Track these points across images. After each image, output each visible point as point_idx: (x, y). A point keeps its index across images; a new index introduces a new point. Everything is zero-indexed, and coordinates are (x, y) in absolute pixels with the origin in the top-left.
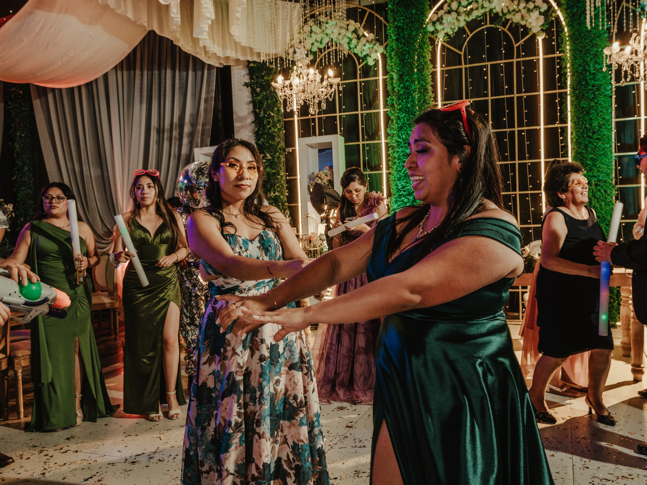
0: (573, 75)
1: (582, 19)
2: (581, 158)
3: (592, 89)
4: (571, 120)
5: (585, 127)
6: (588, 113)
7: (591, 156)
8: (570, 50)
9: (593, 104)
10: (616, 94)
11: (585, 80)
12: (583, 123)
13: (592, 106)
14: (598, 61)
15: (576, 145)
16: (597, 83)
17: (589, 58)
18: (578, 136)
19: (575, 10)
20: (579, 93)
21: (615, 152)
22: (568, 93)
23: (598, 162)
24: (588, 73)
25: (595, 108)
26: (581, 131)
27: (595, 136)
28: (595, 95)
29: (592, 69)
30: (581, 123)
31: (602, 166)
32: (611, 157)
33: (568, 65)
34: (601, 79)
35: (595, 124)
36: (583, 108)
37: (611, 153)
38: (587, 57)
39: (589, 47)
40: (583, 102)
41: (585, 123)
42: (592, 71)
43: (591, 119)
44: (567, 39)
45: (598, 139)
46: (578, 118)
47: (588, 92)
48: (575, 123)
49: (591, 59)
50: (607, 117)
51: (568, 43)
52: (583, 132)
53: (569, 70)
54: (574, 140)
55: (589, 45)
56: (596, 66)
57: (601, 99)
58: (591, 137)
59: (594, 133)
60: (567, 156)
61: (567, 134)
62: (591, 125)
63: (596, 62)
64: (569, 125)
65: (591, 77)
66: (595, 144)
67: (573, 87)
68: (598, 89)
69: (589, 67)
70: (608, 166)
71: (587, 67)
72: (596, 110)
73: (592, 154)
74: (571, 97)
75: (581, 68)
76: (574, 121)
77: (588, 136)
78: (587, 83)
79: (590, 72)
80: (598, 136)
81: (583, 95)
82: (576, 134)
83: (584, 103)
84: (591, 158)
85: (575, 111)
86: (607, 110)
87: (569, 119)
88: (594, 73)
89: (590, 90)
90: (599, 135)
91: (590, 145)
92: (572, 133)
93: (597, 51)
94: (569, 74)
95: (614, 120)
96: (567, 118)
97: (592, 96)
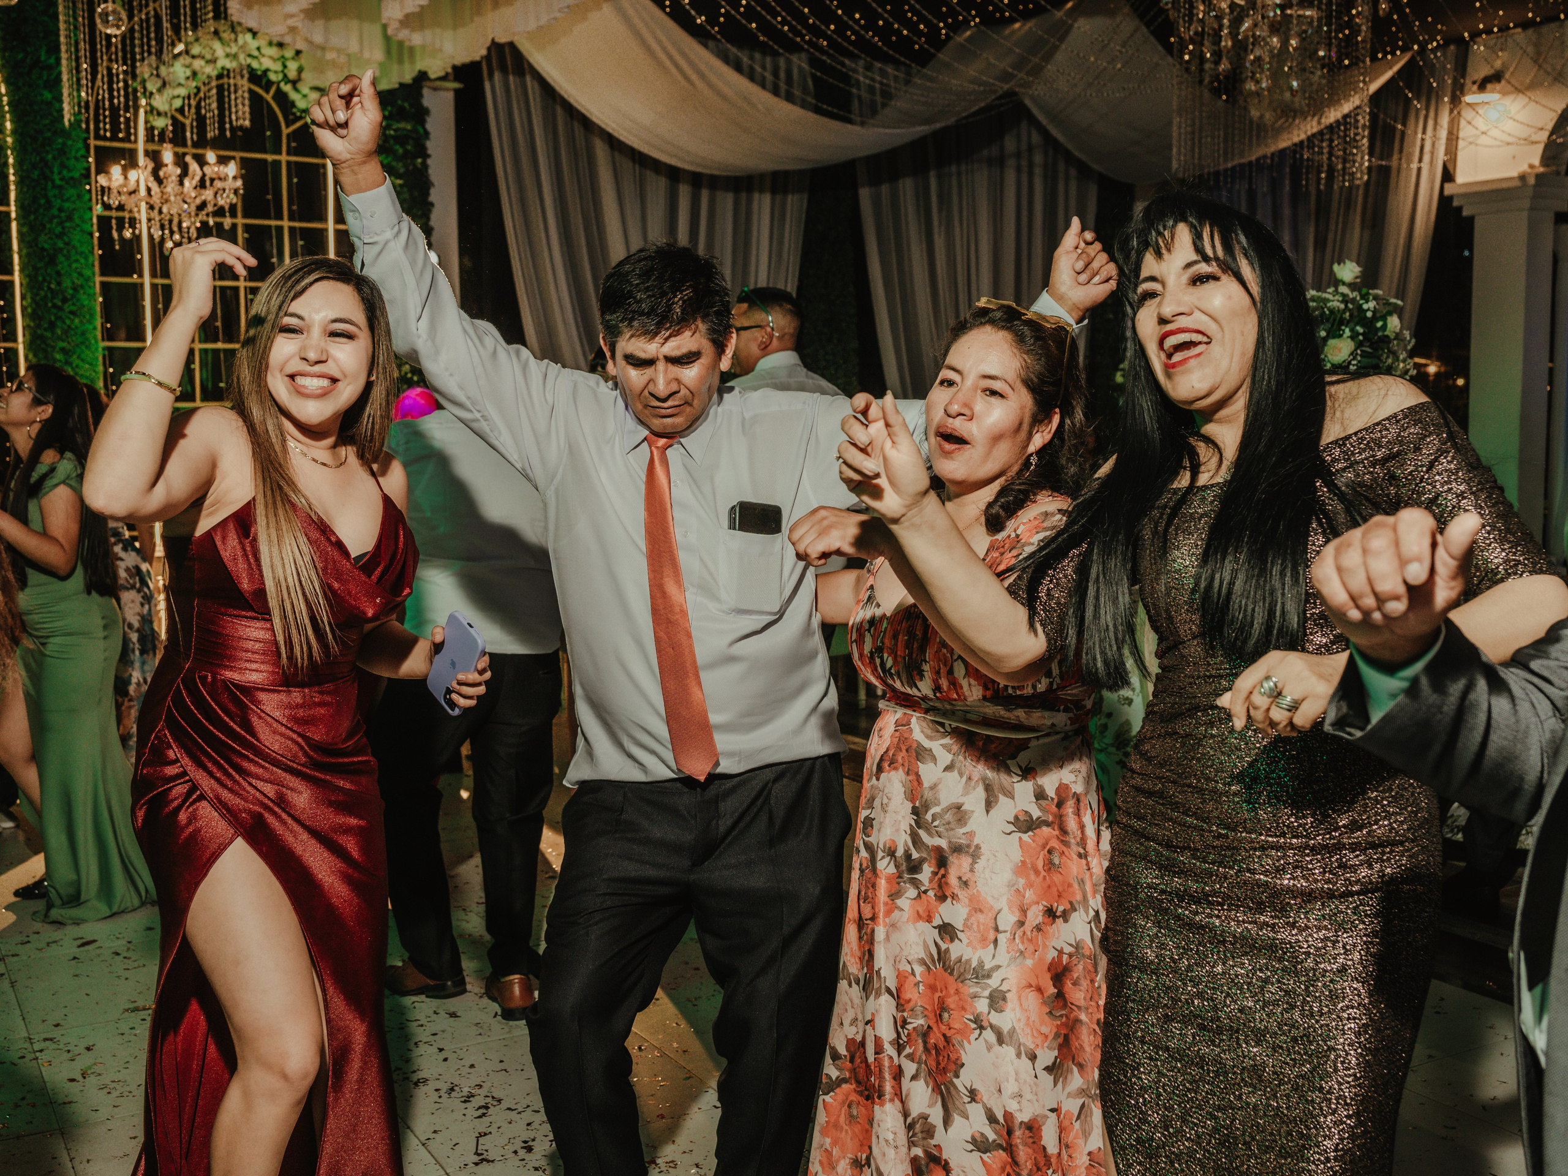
0: (20, 183)
1: (34, 77)
2: (43, 346)
3: (58, 217)
4: (21, 271)
5: (49, 288)
6: (52, 261)
7: (61, 344)
8: (14, 132)
9: (60, 245)
10: (99, 230)
11: (46, 196)
12: (44, 280)
13: (61, 250)
14: (67, 163)
15: (34, 321)
16: (67, 205)
17: (50, 157)
18: (37, 304)
19: (20, 56)
20: (36, 219)
21: (103, 340)
22: (13, 215)
23: (75, 357)
24: (50, 184)
25: (65, 252)
26: (42, 293)
27: (69, 307)
28: (63, 228)
29: (56, 177)
30: (40, 279)
31: (81, 364)
32: (97, 349)
33: (11, 160)
34: (73, 199)
35: (67, 283)
36: (43, 249)
37: (96, 342)
38: (47, 153)
39: (48, 134)
40: (42, 238)
41: (48, 278)
42: (58, 182)
43: (58, 273)
44: (7, 108)
45: (72, 312)
46: (35, 268)
47: (51, 221)
48: (29, 276)
49: (54, 158)
50: (87, 272)
51: (8, 116)
52: (46, 296)
53: (11, 171)
54: (29, 310)
55: (49, 130)
56: (65, 172)
57: (76, 237)
58: (60, 309)
59: (65, 300)
60: (15, 340)
61: (13, 295)
62: (59, 284)
63: (63, 166)
64: (17, 278)
65: (56, 192)
66: (68, 322)
67: (21, 206)
68: (70, 218)
69: (52, 172)
70: (91, 364)
71: (47, 172)
72: (68, 258)
73: (63, 341)
74: (20, 226)
75: (36, 173)
76: (27, 272)
77: (55, 306)
78: (48, 202)
79: (53, 181)
80: (73, 308)
81: (44, 226)
82: (32, 299)
83: (44, 241)
84: (63, 350)
85: (28, 255)
86: (86, 259)
87: (17, 268)
88: (60, 187)
89: (54, 217)
90: (74, 304)
91: (59, 324)
92: (23, 297)
93: (64, 144)
94: (12, 178)
95: (98, 279)
96: (12, 264)
97: (59, 230)
